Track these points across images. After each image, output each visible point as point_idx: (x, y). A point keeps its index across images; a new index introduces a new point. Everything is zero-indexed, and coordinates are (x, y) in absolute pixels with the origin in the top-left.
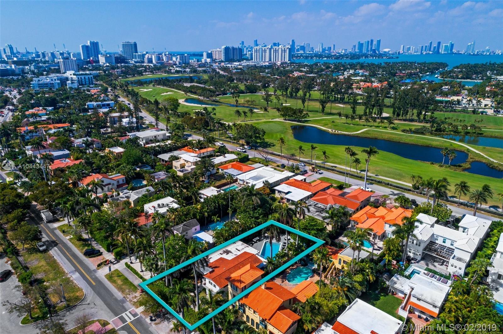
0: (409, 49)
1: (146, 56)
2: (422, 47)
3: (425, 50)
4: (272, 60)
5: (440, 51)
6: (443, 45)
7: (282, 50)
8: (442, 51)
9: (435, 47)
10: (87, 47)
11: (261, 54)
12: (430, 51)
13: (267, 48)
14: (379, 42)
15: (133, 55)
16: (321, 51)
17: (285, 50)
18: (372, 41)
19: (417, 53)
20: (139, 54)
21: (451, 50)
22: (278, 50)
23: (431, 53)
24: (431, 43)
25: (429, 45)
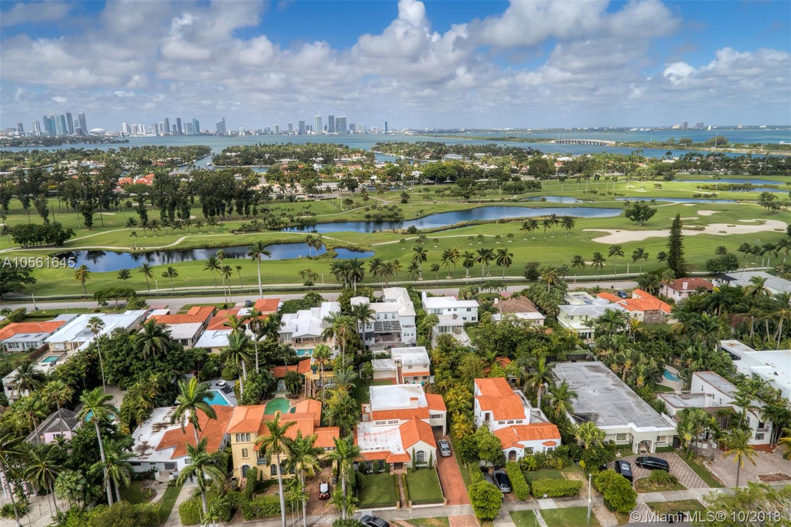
0: (137, 129)
2: (156, 125)
3: (162, 131)
6: (185, 123)
8: (185, 131)
12: (168, 131)
18: (69, 115)
19: (152, 135)
21: (198, 131)
23: (170, 133)
24: (167, 120)
25: (165, 122)
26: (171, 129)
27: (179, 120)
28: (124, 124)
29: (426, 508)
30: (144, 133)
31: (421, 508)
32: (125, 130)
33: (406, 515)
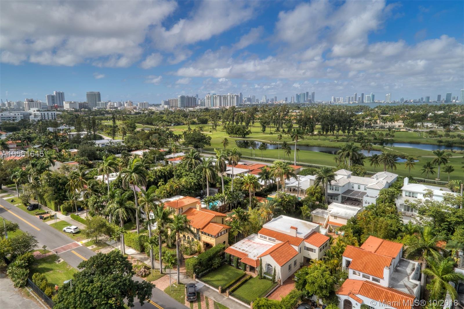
0: (339, 100)
1: (109, 104)
2: (349, 97)
3: (352, 101)
4: (222, 106)
5: (364, 101)
6: (366, 96)
7: (230, 97)
8: (366, 101)
9: (359, 98)
10: (53, 97)
11: (212, 100)
12: (356, 101)
13: (218, 96)
14: (313, 94)
15: (96, 103)
16: (265, 101)
17: (233, 97)
18: (307, 93)
19: (346, 103)
20: (102, 102)
21: (373, 100)
22: (227, 97)
23: (356, 102)
24: (356, 94)
25: (355, 96)
26: (357, 99)
27: (363, 95)
28: (333, 97)
29: (237, 302)
30: (342, 102)
31: (234, 301)
32: (332, 101)
33: (219, 299)
